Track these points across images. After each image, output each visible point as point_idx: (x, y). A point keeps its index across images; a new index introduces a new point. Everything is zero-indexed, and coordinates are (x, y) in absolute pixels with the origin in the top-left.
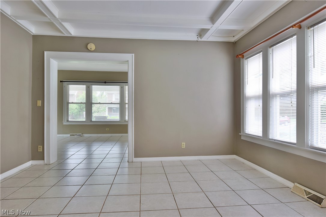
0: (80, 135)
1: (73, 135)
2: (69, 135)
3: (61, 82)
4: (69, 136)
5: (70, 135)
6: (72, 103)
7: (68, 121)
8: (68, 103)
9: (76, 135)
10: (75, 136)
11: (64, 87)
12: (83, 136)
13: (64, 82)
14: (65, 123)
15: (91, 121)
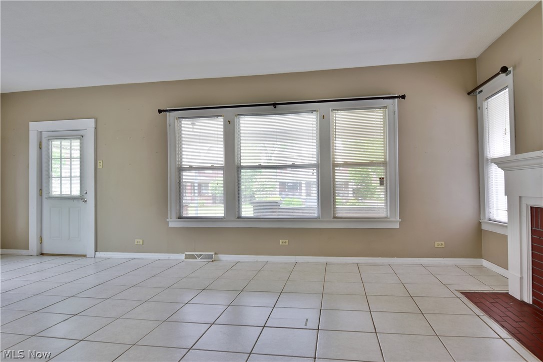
0: (210, 257)
1: (193, 257)
2: (182, 257)
3: (160, 111)
4: (184, 258)
5: (184, 255)
6: (191, 168)
7: (180, 217)
8: (181, 169)
9: (201, 255)
10: (198, 259)
11: (170, 126)
12: (219, 260)
13: (168, 113)
14: (173, 223)
15: (239, 217)
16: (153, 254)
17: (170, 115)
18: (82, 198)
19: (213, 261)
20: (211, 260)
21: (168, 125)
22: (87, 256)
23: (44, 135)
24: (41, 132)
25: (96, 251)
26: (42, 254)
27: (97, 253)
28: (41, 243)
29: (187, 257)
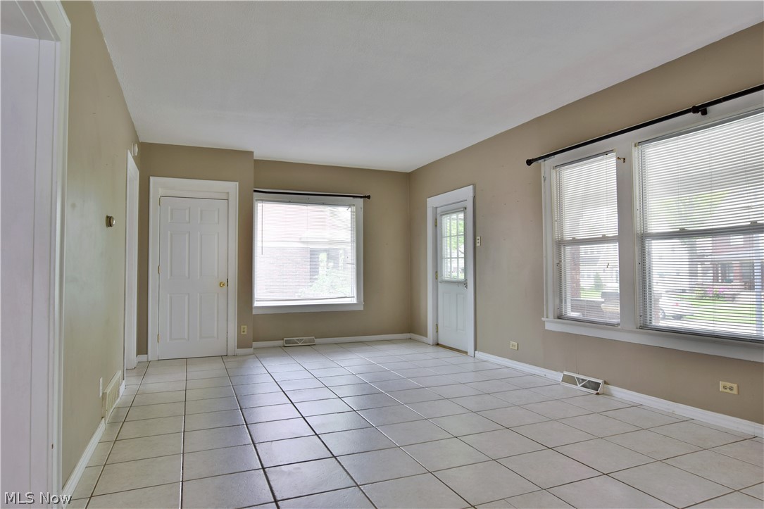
0: (596, 386)
1: (571, 380)
2: (559, 376)
3: (529, 162)
4: (562, 379)
5: (562, 375)
6: (574, 241)
7: (560, 317)
9: (583, 380)
10: (580, 387)
11: (545, 180)
12: (610, 395)
13: (542, 162)
14: (551, 325)
15: (648, 327)
16: (528, 365)
17: (544, 165)
18: (465, 283)
19: (597, 394)
20: (595, 392)
21: (543, 179)
22: (469, 354)
23: (439, 210)
24: (437, 208)
25: (475, 350)
26: (438, 344)
27: (476, 352)
28: (437, 332)
29: (567, 379)
